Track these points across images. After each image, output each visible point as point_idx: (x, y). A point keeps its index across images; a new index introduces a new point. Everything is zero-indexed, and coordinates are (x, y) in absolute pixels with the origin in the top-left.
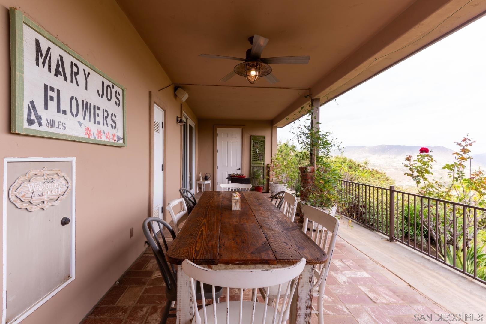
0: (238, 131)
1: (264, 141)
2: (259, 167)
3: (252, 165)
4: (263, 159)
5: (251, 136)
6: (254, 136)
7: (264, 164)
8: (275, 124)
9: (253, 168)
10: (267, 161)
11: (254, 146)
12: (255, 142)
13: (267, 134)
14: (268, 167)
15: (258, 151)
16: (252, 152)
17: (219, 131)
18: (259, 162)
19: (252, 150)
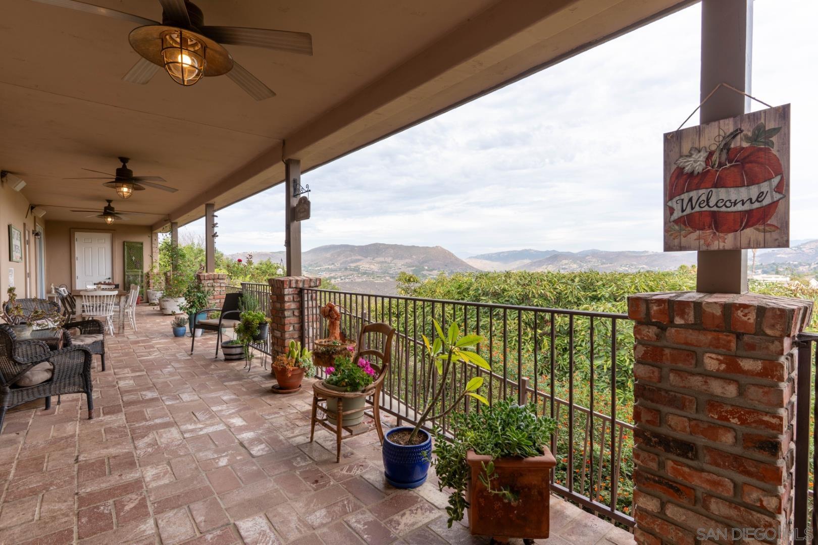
0: (107, 237)
1: (142, 248)
2: (136, 275)
3: (126, 273)
4: (142, 267)
5: (124, 242)
6: (127, 242)
7: (142, 272)
8: (156, 229)
9: (128, 277)
10: (146, 269)
11: (129, 253)
12: (129, 249)
13: (145, 240)
14: (148, 275)
15: (134, 258)
16: (126, 259)
17: (77, 235)
18: (136, 270)
19: (126, 257)
